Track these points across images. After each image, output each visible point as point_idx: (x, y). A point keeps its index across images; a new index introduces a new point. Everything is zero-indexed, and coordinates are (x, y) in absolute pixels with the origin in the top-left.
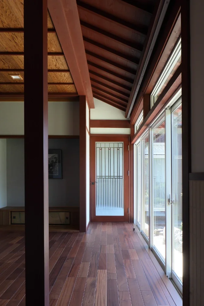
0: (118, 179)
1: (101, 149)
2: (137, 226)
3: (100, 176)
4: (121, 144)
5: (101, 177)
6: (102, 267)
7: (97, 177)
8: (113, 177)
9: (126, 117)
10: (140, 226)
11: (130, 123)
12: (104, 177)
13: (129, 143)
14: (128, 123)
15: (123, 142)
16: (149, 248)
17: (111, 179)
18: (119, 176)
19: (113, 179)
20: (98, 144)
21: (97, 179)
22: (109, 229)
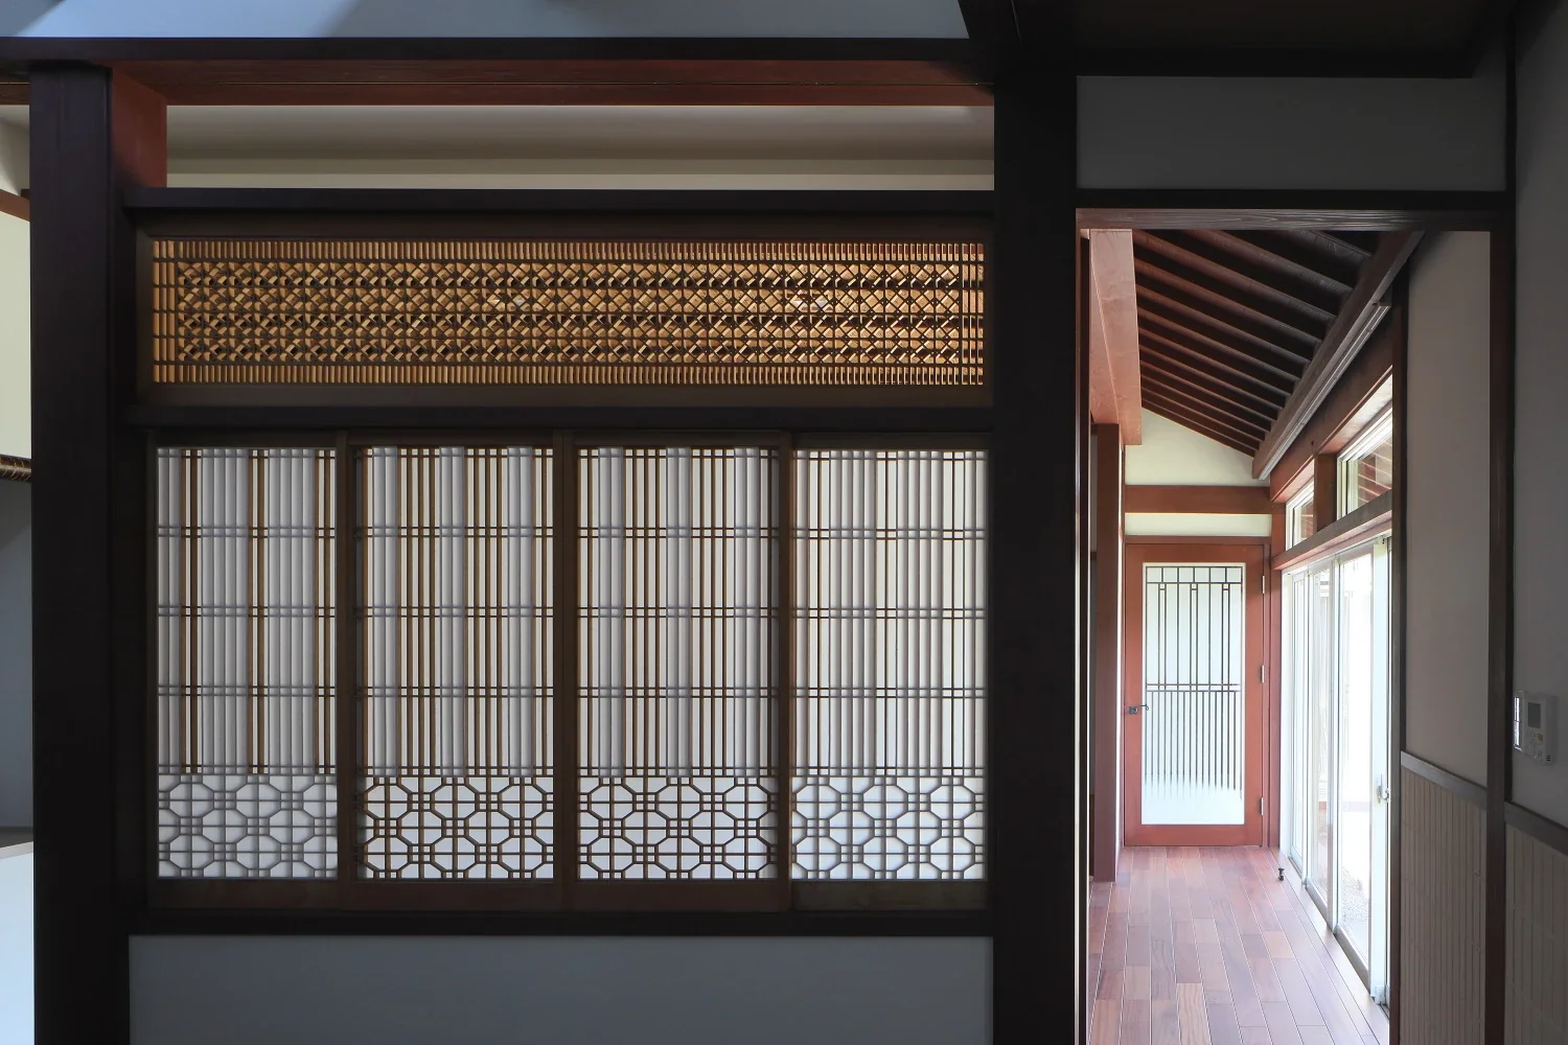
0: (1225, 694)
1: (1162, 585)
2: (1291, 859)
3: (1159, 685)
4: (1237, 572)
5: (1162, 686)
6: (1187, 975)
7: (1149, 688)
8: (1207, 688)
9: (1256, 474)
10: (1302, 858)
11: (1269, 497)
12: (1175, 688)
13: (1266, 570)
14: (1261, 498)
15: (1243, 565)
16: (1329, 927)
17: (1200, 694)
18: (1229, 685)
19: (1206, 694)
20: (1152, 572)
21: (1149, 694)
22: (1191, 871)
